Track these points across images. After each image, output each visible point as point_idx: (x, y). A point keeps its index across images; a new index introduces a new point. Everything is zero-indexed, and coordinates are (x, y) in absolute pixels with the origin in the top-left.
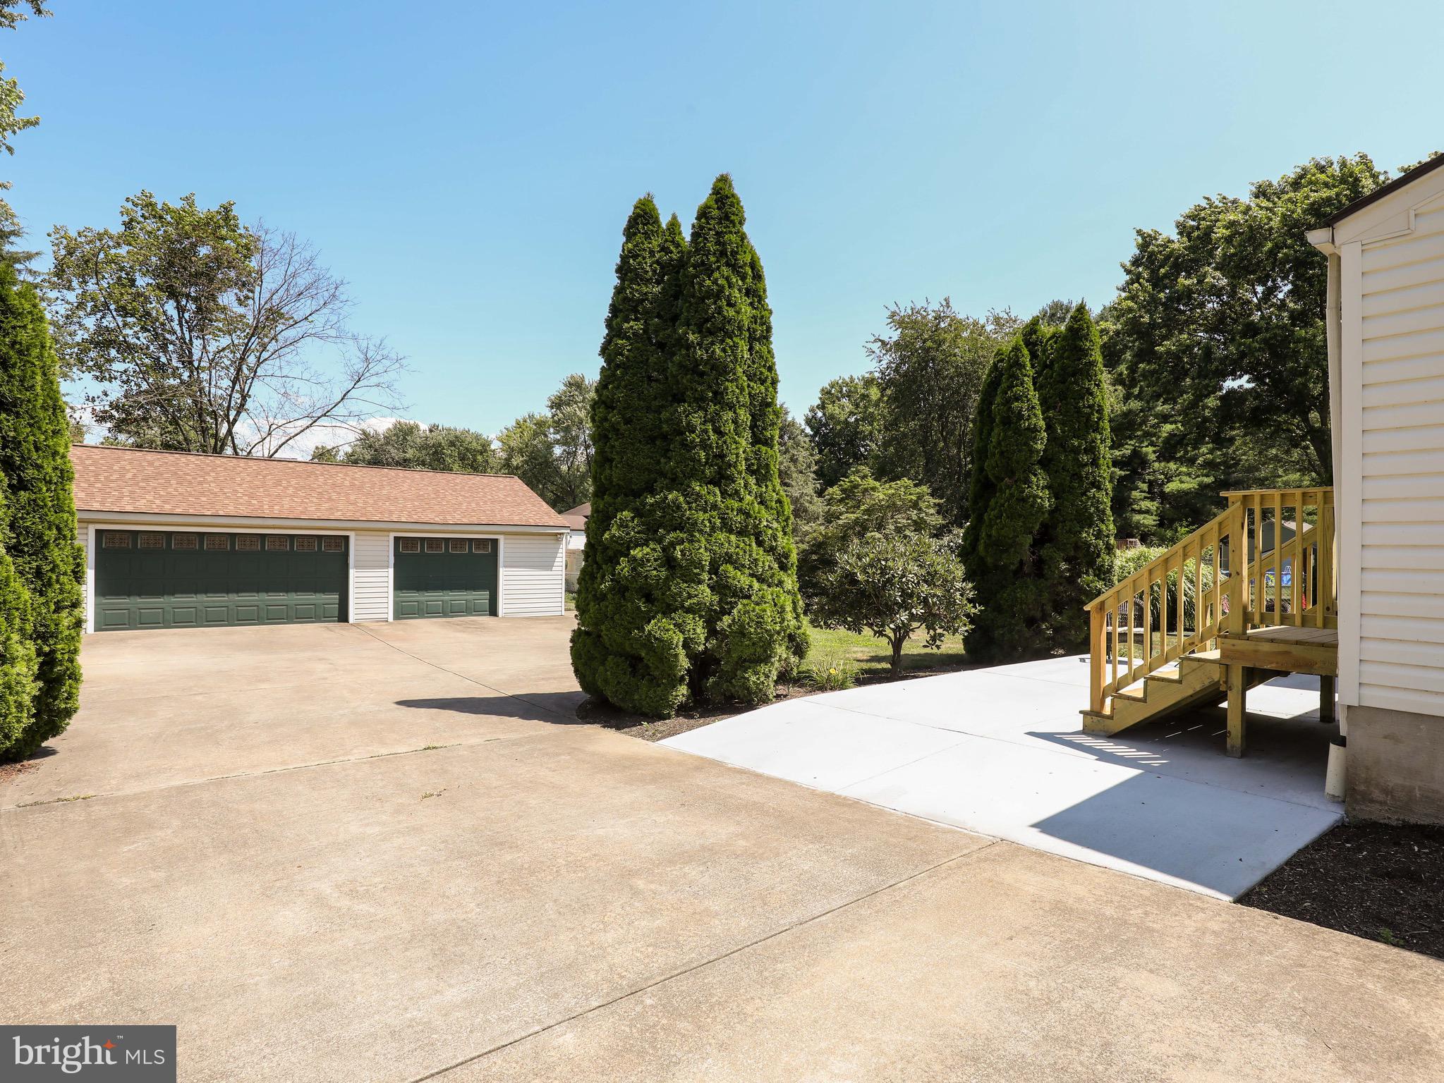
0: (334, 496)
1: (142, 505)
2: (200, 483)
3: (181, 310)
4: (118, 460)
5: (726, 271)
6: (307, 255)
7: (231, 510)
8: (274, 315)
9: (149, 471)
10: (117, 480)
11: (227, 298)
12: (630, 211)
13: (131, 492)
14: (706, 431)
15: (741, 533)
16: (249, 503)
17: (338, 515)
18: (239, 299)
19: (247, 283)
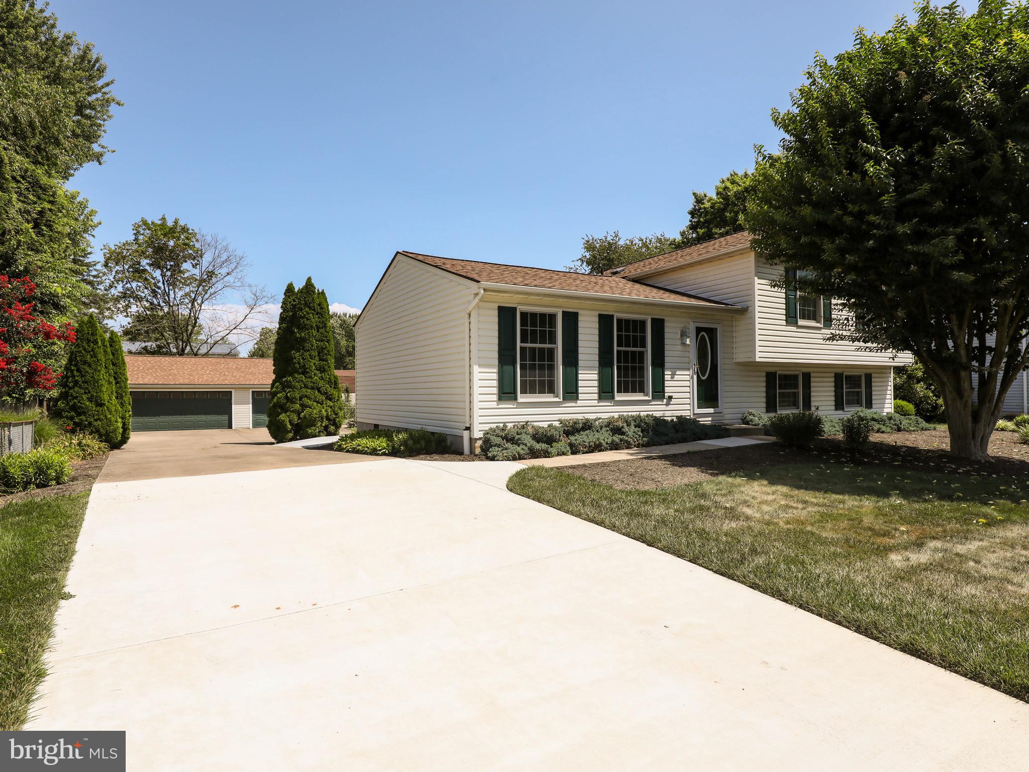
0: (227, 373)
1: (146, 381)
2: (170, 370)
3: (163, 275)
4: (137, 361)
5: (307, 309)
6: (224, 244)
7: (181, 381)
8: (211, 274)
9: (149, 365)
10: (136, 370)
11: (186, 266)
12: (285, 288)
13: (142, 375)
14: (299, 359)
15: (312, 388)
16: (189, 378)
17: (227, 382)
18: (193, 266)
19: (197, 256)
